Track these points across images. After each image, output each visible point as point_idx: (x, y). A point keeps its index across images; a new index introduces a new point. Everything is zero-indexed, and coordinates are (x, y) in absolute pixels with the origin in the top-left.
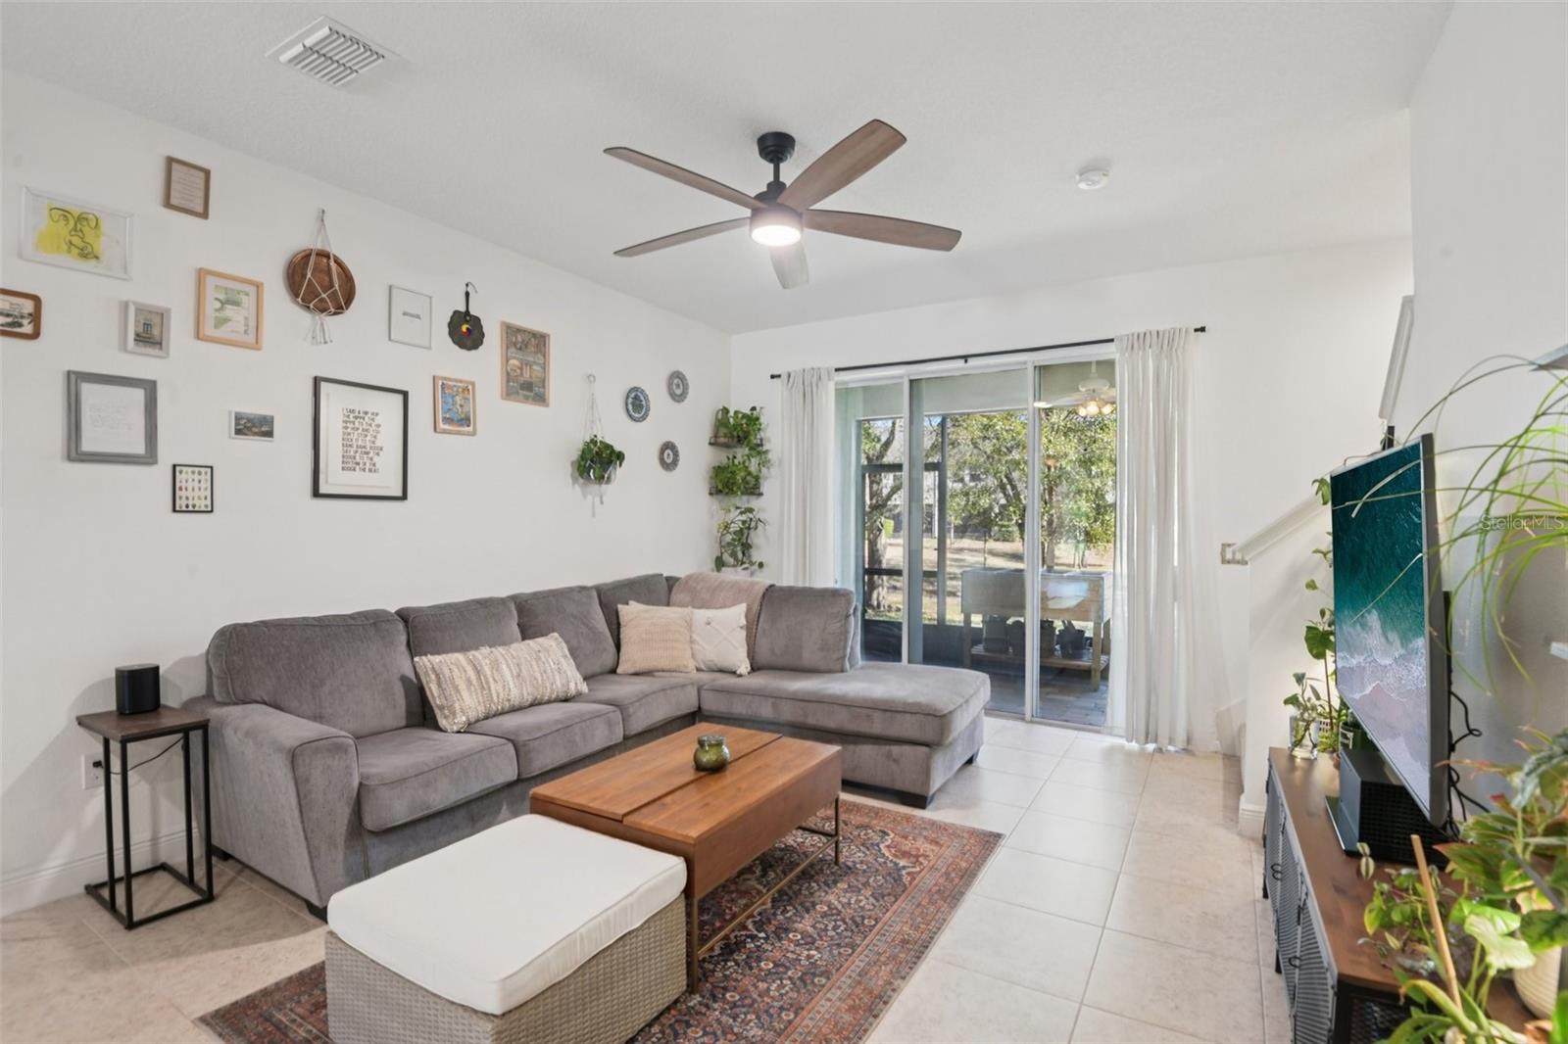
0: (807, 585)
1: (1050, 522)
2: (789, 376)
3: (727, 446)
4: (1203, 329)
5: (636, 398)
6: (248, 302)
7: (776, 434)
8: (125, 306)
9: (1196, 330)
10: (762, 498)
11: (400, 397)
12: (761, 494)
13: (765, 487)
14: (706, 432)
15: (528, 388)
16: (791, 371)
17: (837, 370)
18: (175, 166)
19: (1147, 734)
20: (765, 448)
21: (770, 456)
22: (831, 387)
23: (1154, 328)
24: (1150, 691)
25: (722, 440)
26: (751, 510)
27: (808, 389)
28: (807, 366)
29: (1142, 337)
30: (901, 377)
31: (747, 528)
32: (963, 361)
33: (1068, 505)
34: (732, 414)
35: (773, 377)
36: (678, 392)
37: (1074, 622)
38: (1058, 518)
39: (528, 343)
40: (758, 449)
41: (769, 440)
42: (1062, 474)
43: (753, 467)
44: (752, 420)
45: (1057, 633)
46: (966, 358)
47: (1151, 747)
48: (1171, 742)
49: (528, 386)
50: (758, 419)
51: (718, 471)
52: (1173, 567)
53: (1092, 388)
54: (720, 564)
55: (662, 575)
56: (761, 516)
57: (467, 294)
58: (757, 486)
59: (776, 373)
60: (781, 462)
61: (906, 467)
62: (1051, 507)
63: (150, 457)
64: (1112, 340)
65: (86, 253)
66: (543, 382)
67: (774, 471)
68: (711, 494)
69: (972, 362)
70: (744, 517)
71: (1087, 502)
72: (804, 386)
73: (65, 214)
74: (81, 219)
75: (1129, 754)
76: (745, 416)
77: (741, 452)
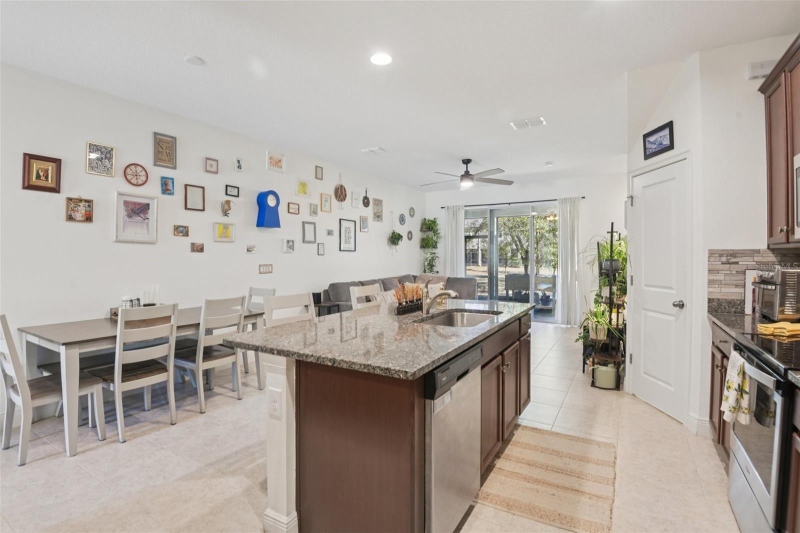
0: (455, 276)
1: (537, 257)
2: (448, 208)
3: (425, 231)
4: (584, 198)
5: (402, 217)
6: (329, 200)
7: (442, 227)
8: (311, 204)
9: (582, 198)
10: (437, 249)
11: (354, 223)
12: (437, 248)
13: (439, 245)
14: (419, 227)
15: (378, 216)
16: (449, 206)
17: (465, 206)
18: (318, 168)
19: (568, 322)
20: (439, 232)
21: (440, 235)
22: (463, 211)
23: (569, 197)
24: (568, 308)
25: (424, 229)
26: (435, 253)
27: (455, 213)
28: (455, 205)
29: (566, 199)
30: (487, 209)
31: (433, 259)
32: (508, 205)
33: (545, 249)
34: (427, 221)
35: (442, 208)
36: (412, 214)
37: (546, 292)
38: (541, 255)
39: (378, 203)
40: (436, 232)
41: (440, 230)
42: (542, 236)
43: (435, 238)
44: (434, 222)
45: (540, 297)
46: (509, 204)
47: (569, 326)
48: (575, 324)
49: (378, 217)
50: (436, 222)
51: (423, 240)
52: (575, 270)
53: (551, 211)
54: (425, 271)
55: (410, 275)
56: (437, 255)
57: (366, 191)
58: (436, 245)
59: (443, 206)
60: (445, 236)
61: (489, 237)
62: (538, 251)
63: (315, 242)
64: (556, 200)
65: (305, 193)
66: (381, 216)
67: (442, 240)
68: (421, 248)
69: (511, 205)
70: (432, 256)
71: (554, 248)
72: (453, 211)
73: (302, 183)
74: (304, 184)
75: (562, 328)
76: (431, 221)
77: (431, 234)
